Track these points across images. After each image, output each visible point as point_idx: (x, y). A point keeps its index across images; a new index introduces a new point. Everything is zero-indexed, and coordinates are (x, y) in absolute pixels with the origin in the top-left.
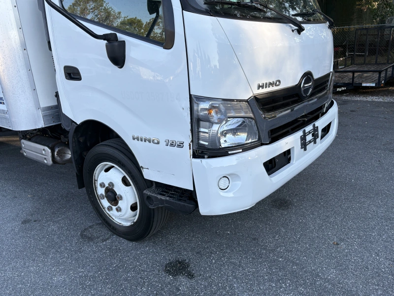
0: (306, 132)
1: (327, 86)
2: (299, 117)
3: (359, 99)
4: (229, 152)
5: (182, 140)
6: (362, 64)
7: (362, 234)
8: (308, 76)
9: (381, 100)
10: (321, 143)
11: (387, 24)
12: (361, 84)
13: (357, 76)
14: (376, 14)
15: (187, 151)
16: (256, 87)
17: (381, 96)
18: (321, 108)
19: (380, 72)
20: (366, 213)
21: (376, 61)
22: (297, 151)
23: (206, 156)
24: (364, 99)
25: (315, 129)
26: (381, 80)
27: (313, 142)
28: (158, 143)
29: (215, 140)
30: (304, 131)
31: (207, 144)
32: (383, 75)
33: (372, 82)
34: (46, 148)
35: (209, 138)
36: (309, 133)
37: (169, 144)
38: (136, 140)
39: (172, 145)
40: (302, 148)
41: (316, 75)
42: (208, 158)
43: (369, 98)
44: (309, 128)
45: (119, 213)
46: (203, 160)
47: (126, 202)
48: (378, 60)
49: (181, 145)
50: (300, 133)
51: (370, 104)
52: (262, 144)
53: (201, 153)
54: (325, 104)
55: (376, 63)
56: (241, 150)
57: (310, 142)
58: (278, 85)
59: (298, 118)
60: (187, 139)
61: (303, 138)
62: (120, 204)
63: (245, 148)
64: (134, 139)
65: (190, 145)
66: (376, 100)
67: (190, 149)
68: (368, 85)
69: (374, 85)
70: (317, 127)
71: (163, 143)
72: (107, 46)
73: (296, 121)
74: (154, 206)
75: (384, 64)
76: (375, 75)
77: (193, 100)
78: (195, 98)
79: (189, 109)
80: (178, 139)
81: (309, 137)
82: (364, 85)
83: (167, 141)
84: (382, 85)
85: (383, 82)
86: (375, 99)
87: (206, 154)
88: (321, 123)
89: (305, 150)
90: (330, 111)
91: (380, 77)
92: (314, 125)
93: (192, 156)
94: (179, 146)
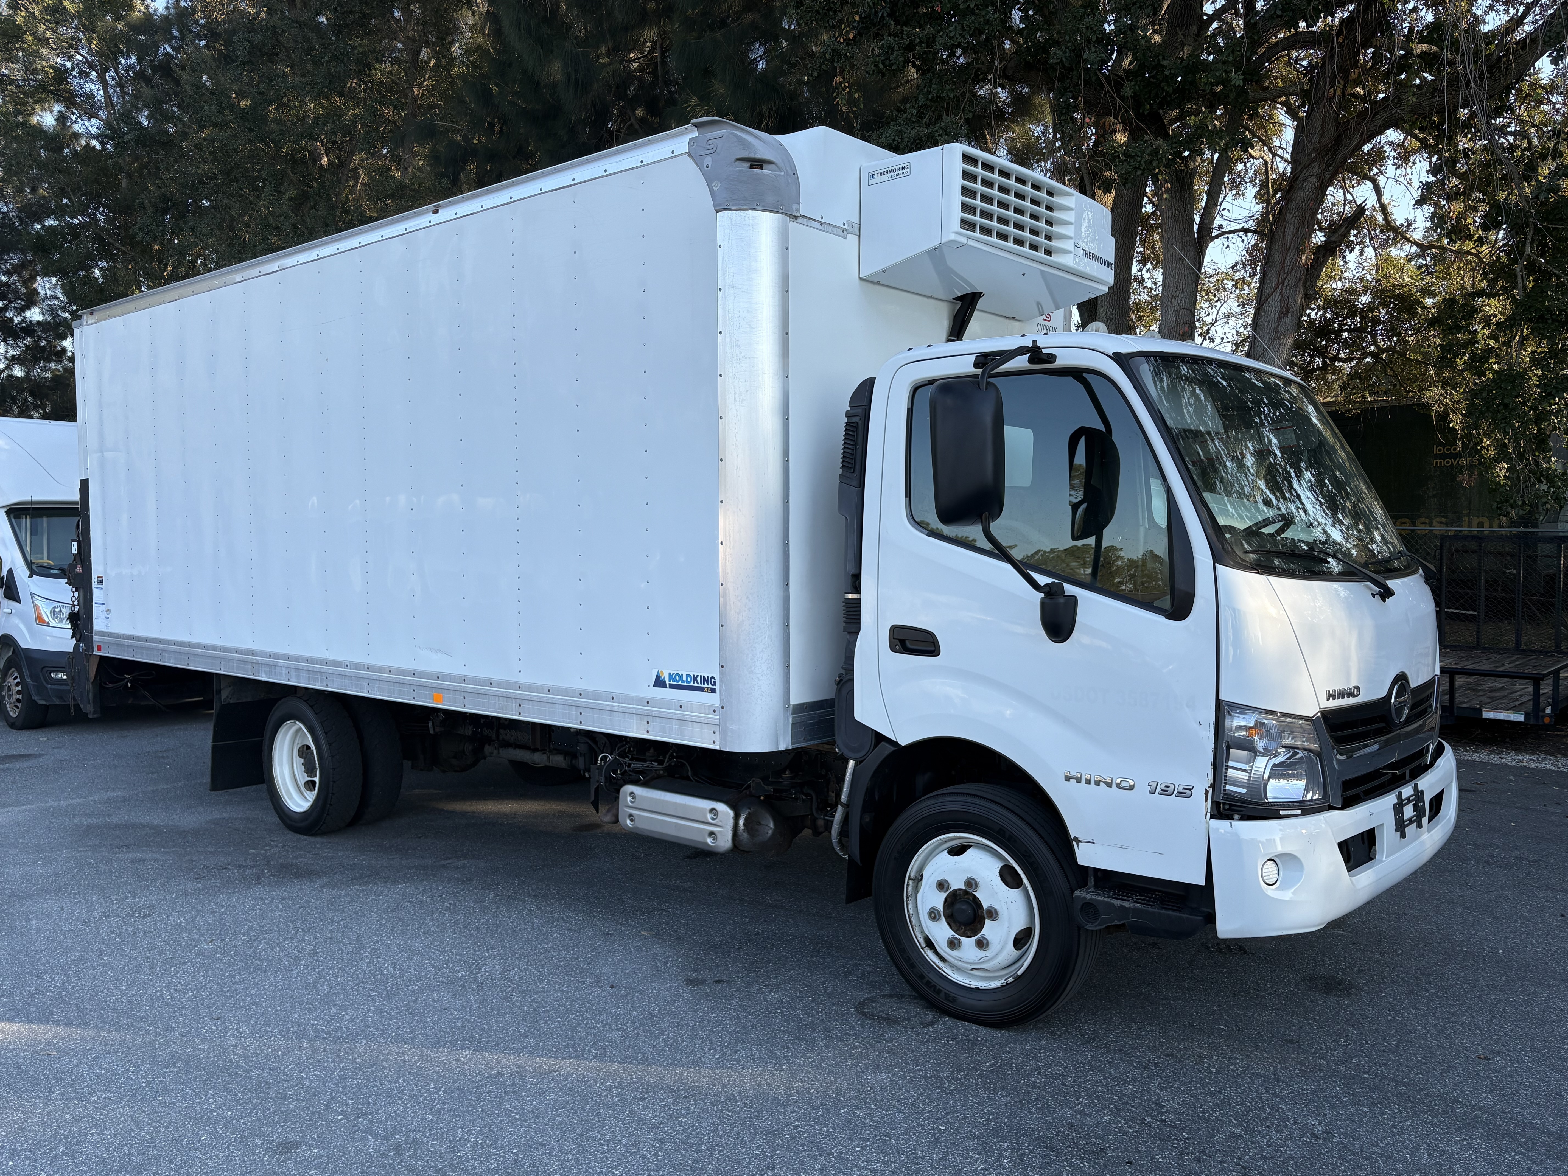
0: (1404, 798)
1: (1430, 706)
2: (1381, 766)
3: (1476, 757)
4: (1282, 812)
5: (1188, 783)
6: (1471, 648)
7: (1539, 1045)
8: (1401, 679)
9: (1547, 765)
10: (1429, 831)
11: (1544, 529)
12: (1480, 711)
13: (1460, 687)
14: (1507, 501)
15: (1200, 805)
16: (1324, 696)
17: (1547, 753)
18: (1422, 753)
19: (1537, 681)
20: (1544, 1012)
21: (1518, 643)
22: (1387, 837)
23: (1236, 816)
24: (1495, 759)
25: (1419, 795)
26: (1542, 705)
27: (1415, 824)
28: (1131, 788)
29: (1258, 787)
30: (1400, 795)
31: (1244, 791)
32: (1546, 689)
33: (1514, 709)
34: (722, 807)
35: (1249, 780)
36: (1409, 800)
37: (1158, 789)
38: (1073, 781)
39: (1164, 792)
40: (1396, 830)
41: (1415, 682)
42: (1241, 819)
43: (1511, 759)
44: (1407, 791)
45: (981, 953)
46: (1234, 823)
47: (1006, 924)
48: (1524, 639)
49: (1186, 793)
50: (1390, 800)
51: (1515, 776)
52: (1330, 808)
53: (1228, 810)
54: (1428, 746)
55: (1518, 649)
56: (1299, 812)
57: (1411, 821)
58: (1357, 695)
59: (1380, 769)
60: (1202, 782)
61: (1398, 809)
62: (989, 929)
63: (1307, 809)
64: (1068, 779)
65: (1207, 793)
66: (1532, 765)
67: (1206, 800)
68: (1502, 716)
69: (1521, 718)
70: (1422, 791)
71: (1142, 789)
72: (1043, 604)
73: (1376, 774)
74: (1099, 925)
75: (1545, 653)
76: (1518, 687)
77: (1222, 709)
78: (1229, 706)
79: (1212, 726)
80: (1180, 780)
81: (1409, 812)
82: (1488, 715)
83: (1154, 785)
84: (1547, 720)
85: (1548, 711)
86: (1528, 761)
87: (1237, 812)
88: (1428, 784)
89: (1403, 836)
90: (1440, 761)
91: (1536, 694)
92: (1416, 786)
93: (1209, 815)
94: (1181, 794)
